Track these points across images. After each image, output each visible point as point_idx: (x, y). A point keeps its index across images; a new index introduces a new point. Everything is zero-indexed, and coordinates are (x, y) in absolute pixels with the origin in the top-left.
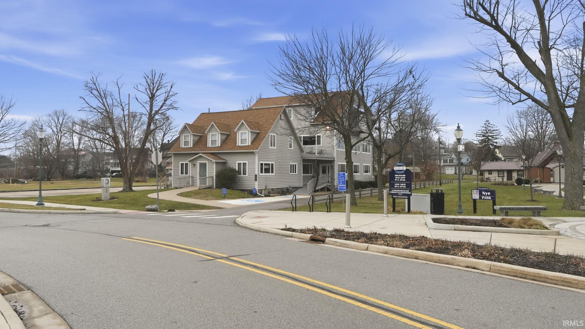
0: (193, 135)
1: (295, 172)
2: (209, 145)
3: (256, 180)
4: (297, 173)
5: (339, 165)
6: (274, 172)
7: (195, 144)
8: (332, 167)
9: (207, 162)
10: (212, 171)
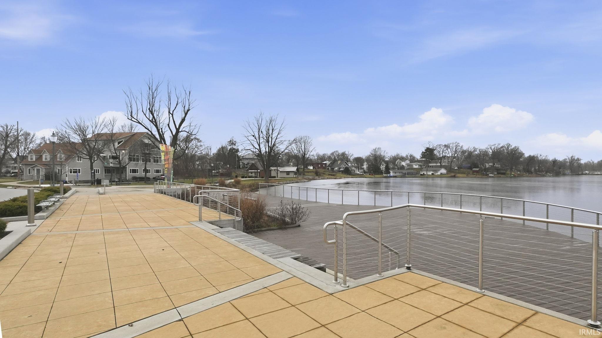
0: (35, 155)
1: (98, 173)
2: (44, 160)
3: (67, 176)
4: (100, 173)
5: (131, 169)
6: (81, 172)
7: (37, 159)
8: (126, 171)
9: (40, 168)
10: (42, 173)
